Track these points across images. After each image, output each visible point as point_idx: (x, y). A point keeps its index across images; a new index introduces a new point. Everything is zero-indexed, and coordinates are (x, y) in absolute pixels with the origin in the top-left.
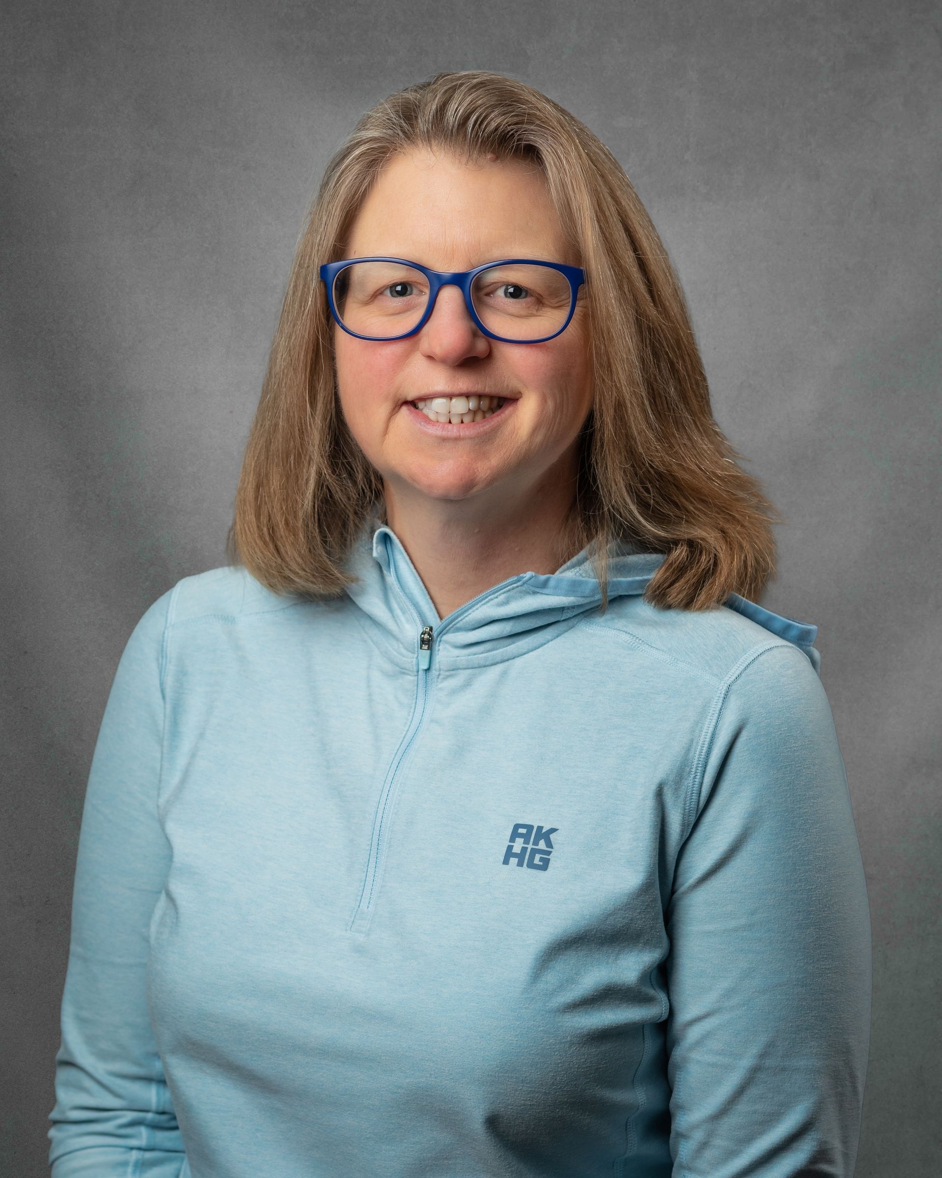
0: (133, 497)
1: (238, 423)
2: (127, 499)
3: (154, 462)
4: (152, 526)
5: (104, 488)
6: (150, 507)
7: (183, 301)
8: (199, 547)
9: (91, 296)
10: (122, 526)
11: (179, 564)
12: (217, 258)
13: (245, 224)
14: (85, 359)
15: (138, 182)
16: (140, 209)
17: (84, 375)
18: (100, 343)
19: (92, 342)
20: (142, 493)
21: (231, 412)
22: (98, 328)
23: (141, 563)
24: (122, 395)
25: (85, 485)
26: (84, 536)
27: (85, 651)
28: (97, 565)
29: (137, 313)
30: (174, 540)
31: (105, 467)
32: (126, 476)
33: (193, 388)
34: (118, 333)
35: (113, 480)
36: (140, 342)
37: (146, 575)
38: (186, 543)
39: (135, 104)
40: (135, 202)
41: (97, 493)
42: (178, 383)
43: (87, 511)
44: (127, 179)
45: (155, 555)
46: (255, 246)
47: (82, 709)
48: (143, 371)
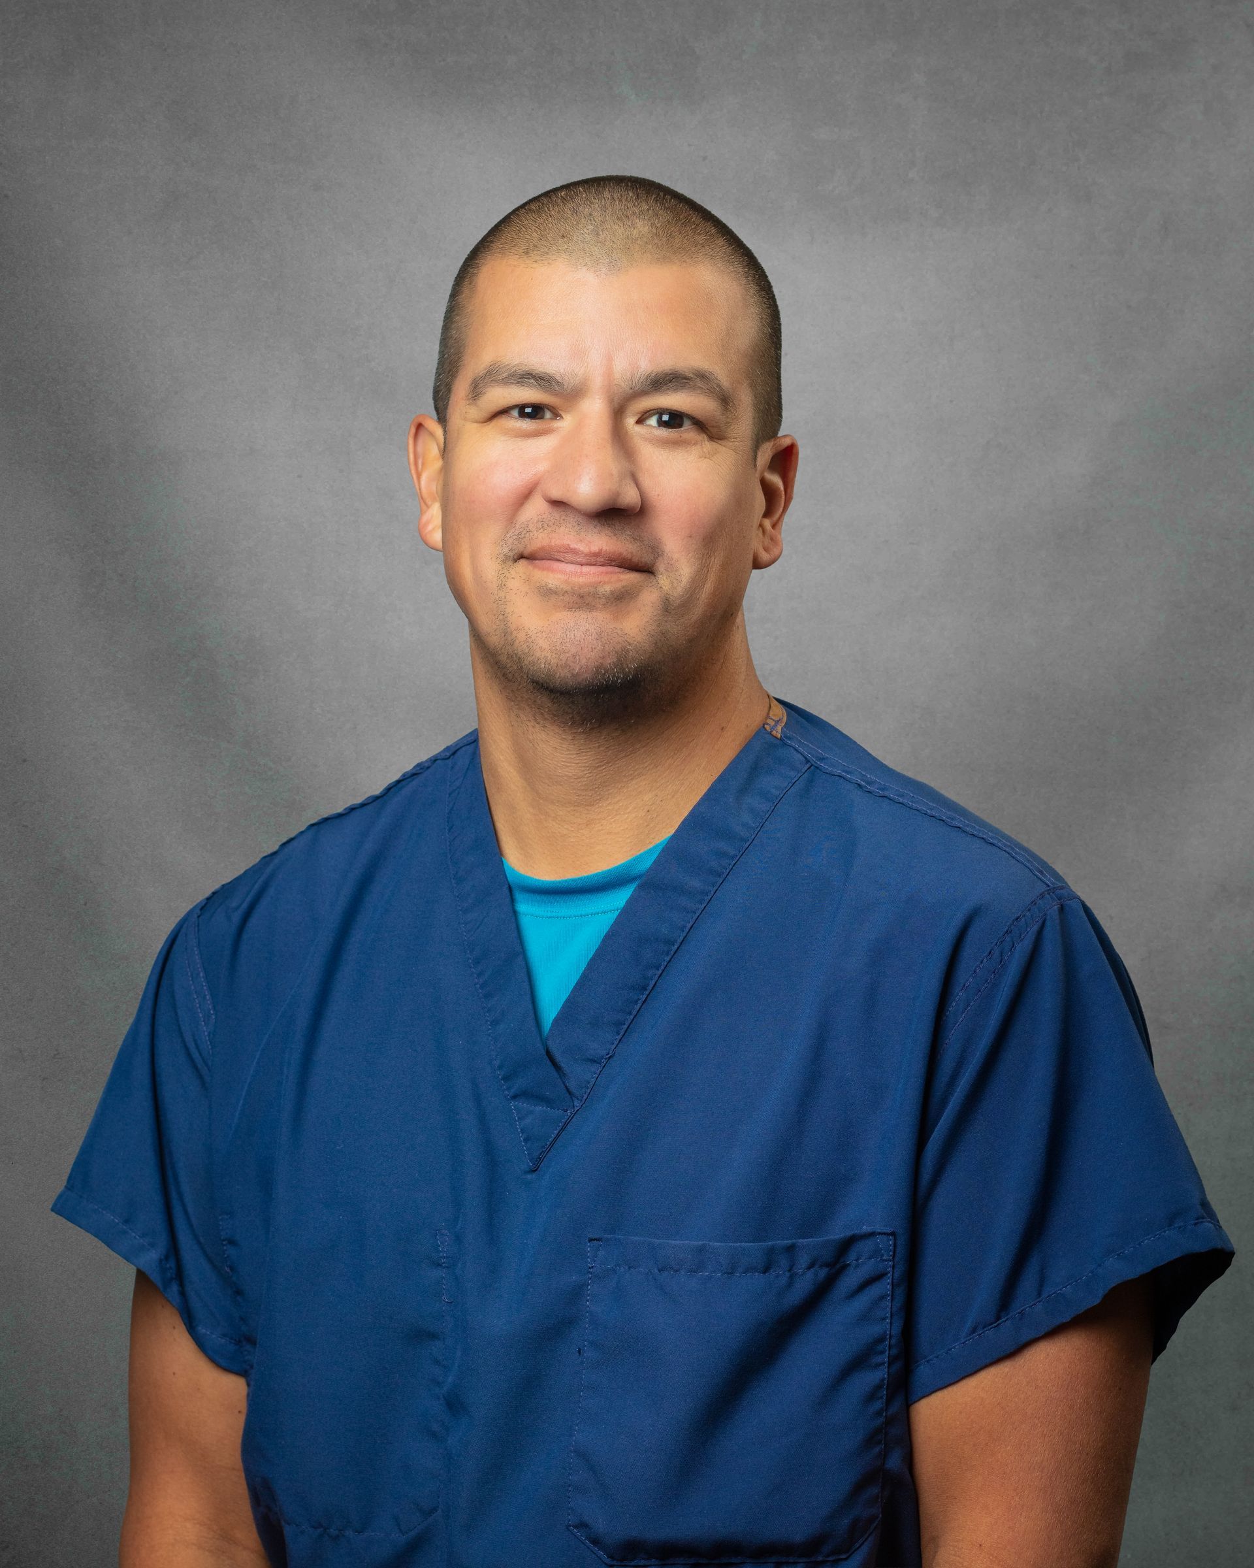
0: (167, 576)
1: (309, 489)
2: (160, 578)
3: (195, 535)
4: (193, 612)
5: (129, 567)
6: (191, 589)
7: (234, 345)
8: (257, 636)
9: (110, 339)
10: (154, 611)
11: (230, 655)
12: (279, 295)
13: (316, 255)
14: (103, 413)
15: (171, 205)
16: (174, 237)
17: (101, 432)
18: (122, 395)
19: (111, 394)
20: (180, 572)
21: (299, 476)
22: (119, 377)
23: (179, 655)
24: (152, 456)
25: (103, 563)
26: (102, 622)
27: (104, 759)
28: (121, 657)
29: (171, 360)
30: (223, 627)
31: (129, 541)
32: (159, 551)
33: (248, 448)
34: (146, 383)
35: (141, 556)
36: (176, 393)
37: (186, 668)
38: (240, 632)
39: (167, 112)
40: (167, 228)
41: (120, 572)
42: (227, 442)
43: (106, 594)
44: (157, 200)
45: (199, 645)
46: (331, 280)
47: (102, 827)
48: (180, 428)
